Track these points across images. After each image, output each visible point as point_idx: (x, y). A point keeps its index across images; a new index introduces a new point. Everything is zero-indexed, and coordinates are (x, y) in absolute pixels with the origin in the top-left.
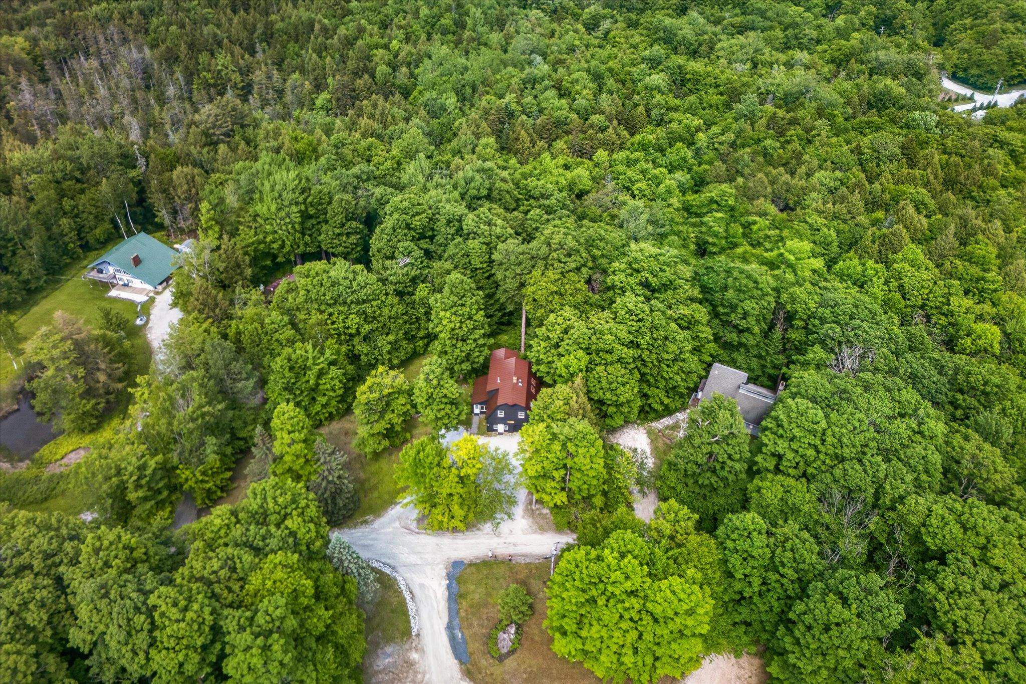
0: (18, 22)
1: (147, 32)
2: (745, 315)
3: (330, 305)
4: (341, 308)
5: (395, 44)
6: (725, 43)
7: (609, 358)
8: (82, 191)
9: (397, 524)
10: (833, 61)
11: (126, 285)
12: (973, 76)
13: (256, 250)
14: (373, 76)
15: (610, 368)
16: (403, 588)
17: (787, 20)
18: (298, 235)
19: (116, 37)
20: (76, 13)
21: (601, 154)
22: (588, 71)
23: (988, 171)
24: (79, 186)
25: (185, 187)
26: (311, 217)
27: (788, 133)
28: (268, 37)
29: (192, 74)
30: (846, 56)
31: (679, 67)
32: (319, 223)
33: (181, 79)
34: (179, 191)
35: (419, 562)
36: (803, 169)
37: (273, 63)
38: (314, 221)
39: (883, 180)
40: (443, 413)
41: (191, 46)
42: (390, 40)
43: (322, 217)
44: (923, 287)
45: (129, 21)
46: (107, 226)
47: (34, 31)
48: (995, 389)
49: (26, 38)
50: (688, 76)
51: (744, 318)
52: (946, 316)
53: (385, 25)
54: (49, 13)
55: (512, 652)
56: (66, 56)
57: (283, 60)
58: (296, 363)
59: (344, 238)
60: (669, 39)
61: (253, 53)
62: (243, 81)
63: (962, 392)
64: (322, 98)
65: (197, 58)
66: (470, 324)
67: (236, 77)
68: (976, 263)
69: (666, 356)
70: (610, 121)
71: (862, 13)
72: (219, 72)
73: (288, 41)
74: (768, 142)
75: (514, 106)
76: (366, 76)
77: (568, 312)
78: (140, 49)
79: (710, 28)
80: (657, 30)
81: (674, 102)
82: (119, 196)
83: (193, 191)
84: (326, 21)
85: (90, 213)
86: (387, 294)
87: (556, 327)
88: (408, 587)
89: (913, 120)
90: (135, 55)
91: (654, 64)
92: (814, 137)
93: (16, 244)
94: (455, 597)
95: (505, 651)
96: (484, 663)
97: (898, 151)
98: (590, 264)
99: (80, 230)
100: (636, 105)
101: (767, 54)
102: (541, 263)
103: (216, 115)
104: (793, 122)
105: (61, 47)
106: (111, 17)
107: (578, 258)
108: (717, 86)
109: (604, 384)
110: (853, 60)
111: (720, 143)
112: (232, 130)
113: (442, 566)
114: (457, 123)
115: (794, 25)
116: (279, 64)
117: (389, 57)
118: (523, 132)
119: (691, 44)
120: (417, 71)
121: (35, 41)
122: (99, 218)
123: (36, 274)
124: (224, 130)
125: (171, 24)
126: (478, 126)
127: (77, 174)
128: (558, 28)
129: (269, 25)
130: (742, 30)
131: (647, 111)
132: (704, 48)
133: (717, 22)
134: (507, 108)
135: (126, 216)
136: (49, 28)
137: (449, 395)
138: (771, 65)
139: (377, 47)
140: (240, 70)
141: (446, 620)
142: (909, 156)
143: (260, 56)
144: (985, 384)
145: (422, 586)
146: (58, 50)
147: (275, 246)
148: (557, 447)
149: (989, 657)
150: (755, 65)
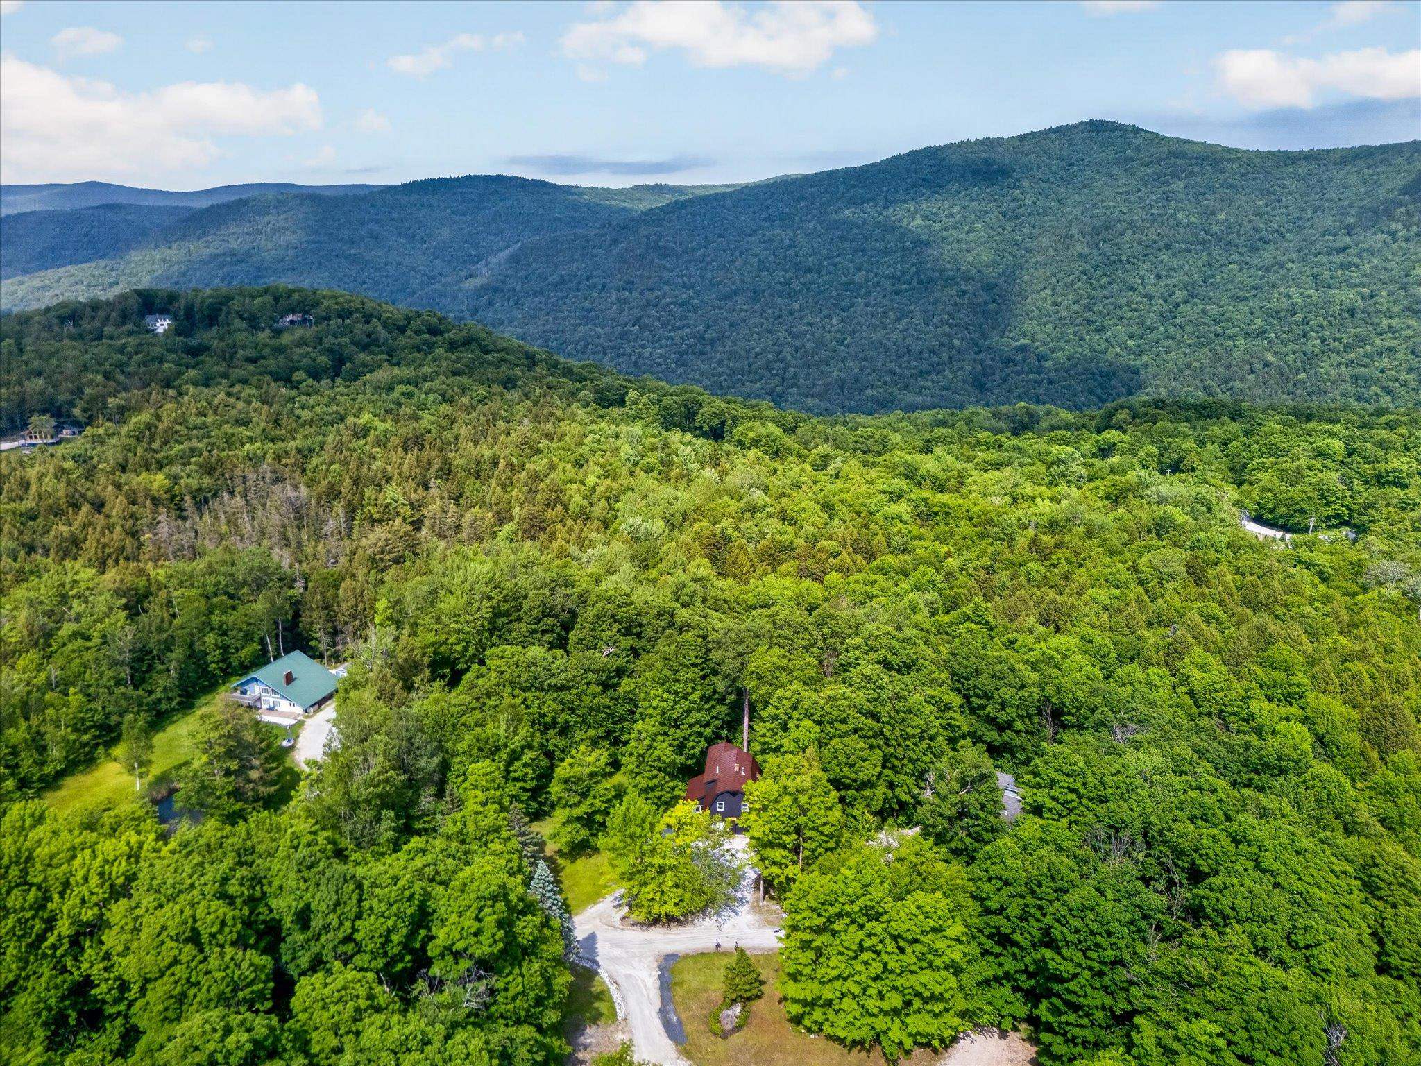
0: (158, 462)
1: (304, 470)
2: (1004, 705)
3: (523, 690)
4: (537, 694)
5: (591, 480)
6: (976, 477)
7: (844, 728)
8: (234, 608)
9: (598, 921)
10: (1108, 498)
11: (271, 709)
12: (1281, 516)
13: (435, 653)
14: (566, 507)
15: (846, 740)
16: (607, 980)
17: (1050, 459)
18: (486, 634)
19: (268, 475)
20: (225, 453)
21: (833, 577)
22: (817, 502)
23: (1293, 589)
24: (231, 602)
25: (352, 602)
26: (502, 615)
27: (1053, 556)
28: (446, 472)
29: (354, 511)
30: (1122, 491)
31: (924, 499)
32: (511, 621)
33: (342, 515)
34: (344, 606)
35: (624, 955)
36: (1073, 587)
37: (450, 498)
38: (504, 620)
39: (1167, 597)
40: (655, 781)
41: (356, 481)
42: (586, 475)
43: (515, 614)
44: (1215, 690)
45: (284, 461)
46: (256, 646)
47: (176, 469)
48: (1292, 764)
49: (167, 476)
50: (935, 509)
51: (1003, 709)
52: (1246, 721)
53: (579, 464)
54: (193, 452)
55: (738, 1028)
56: (209, 495)
57: (461, 496)
58: (487, 742)
59: (539, 636)
60: (910, 474)
61: (427, 488)
62: (412, 516)
63: (1257, 772)
64: (507, 528)
65: (362, 493)
66: (685, 704)
67: (407, 511)
68: (1278, 669)
69: (910, 731)
70: (844, 547)
71: (1141, 454)
72: (387, 506)
73: (467, 478)
74: (1031, 565)
75: (730, 532)
76: (559, 508)
77: (797, 686)
78: (296, 487)
79: (960, 466)
80: (897, 465)
81: (917, 531)
82: (274, 611)
83: (361, 606)
84: (513, 459)
85: (240, 630)
86: (588, 684)
87: (784, 701)
88: (611, 977)
89: (1199, 541)
90: (291, 493)
91: (895, 497)
92: (1084, 559)
93: (153, 658)
94: (667, 984)
95: (729, 1027)
96: (704, 1041)
97: (1184, 570)
98: (820, 644)
99: (225, 648)
100: (875, 534)
101: (1028, 488)
102: (765, 641)
103: (386, 540)
104: (1060, 545)
105: (205, 485)
106: (264, 457)
107: (807, 636)
108: (971, 519)
109: (841, 757)
110: (1131, 496)
111: (975, 569)
112: (403, 557)
113: (651, 959)
114: (665, 548)
115: (1060, 462)
116: (457, 498)
117: (585, 490)
118: (742, 555)
119: (938, 479)
120: (617, 505)
121: (175, 479)
122: (248, 637)
123: (170, 694)
124: (392, 555)
125: (333, 463)
126: (689, 550)
127: (231, 590)
128: (780, 467)
129: (446, 462)
130: (997, 466)
131: (888, 540)
132: (953, 482)
133: (969, 460)
134: (723, 533)
135: (277, 636)
136: (193, 467)
137: (664, 758)
138: (1033, 499)
139: (572, 481)
140: (411, 504)
141: (658, 1005)
142: (1196, 574)
143: (434, 491)
144: (1279, 759)
145: (628, 976)
146: (199, 490)
147: (459, 648)
148: (787, 800)
149: (1260, 943)
150: (1015, 499)
